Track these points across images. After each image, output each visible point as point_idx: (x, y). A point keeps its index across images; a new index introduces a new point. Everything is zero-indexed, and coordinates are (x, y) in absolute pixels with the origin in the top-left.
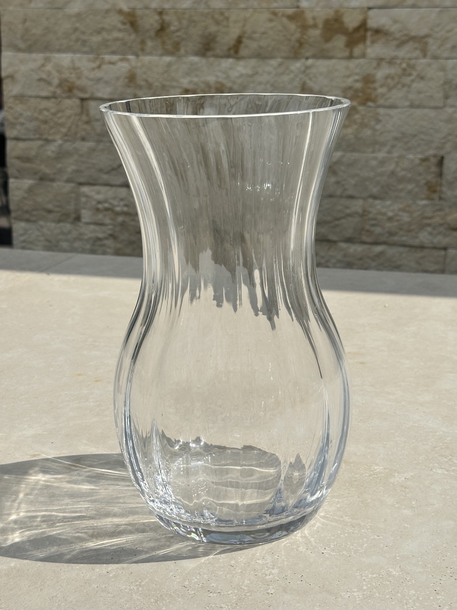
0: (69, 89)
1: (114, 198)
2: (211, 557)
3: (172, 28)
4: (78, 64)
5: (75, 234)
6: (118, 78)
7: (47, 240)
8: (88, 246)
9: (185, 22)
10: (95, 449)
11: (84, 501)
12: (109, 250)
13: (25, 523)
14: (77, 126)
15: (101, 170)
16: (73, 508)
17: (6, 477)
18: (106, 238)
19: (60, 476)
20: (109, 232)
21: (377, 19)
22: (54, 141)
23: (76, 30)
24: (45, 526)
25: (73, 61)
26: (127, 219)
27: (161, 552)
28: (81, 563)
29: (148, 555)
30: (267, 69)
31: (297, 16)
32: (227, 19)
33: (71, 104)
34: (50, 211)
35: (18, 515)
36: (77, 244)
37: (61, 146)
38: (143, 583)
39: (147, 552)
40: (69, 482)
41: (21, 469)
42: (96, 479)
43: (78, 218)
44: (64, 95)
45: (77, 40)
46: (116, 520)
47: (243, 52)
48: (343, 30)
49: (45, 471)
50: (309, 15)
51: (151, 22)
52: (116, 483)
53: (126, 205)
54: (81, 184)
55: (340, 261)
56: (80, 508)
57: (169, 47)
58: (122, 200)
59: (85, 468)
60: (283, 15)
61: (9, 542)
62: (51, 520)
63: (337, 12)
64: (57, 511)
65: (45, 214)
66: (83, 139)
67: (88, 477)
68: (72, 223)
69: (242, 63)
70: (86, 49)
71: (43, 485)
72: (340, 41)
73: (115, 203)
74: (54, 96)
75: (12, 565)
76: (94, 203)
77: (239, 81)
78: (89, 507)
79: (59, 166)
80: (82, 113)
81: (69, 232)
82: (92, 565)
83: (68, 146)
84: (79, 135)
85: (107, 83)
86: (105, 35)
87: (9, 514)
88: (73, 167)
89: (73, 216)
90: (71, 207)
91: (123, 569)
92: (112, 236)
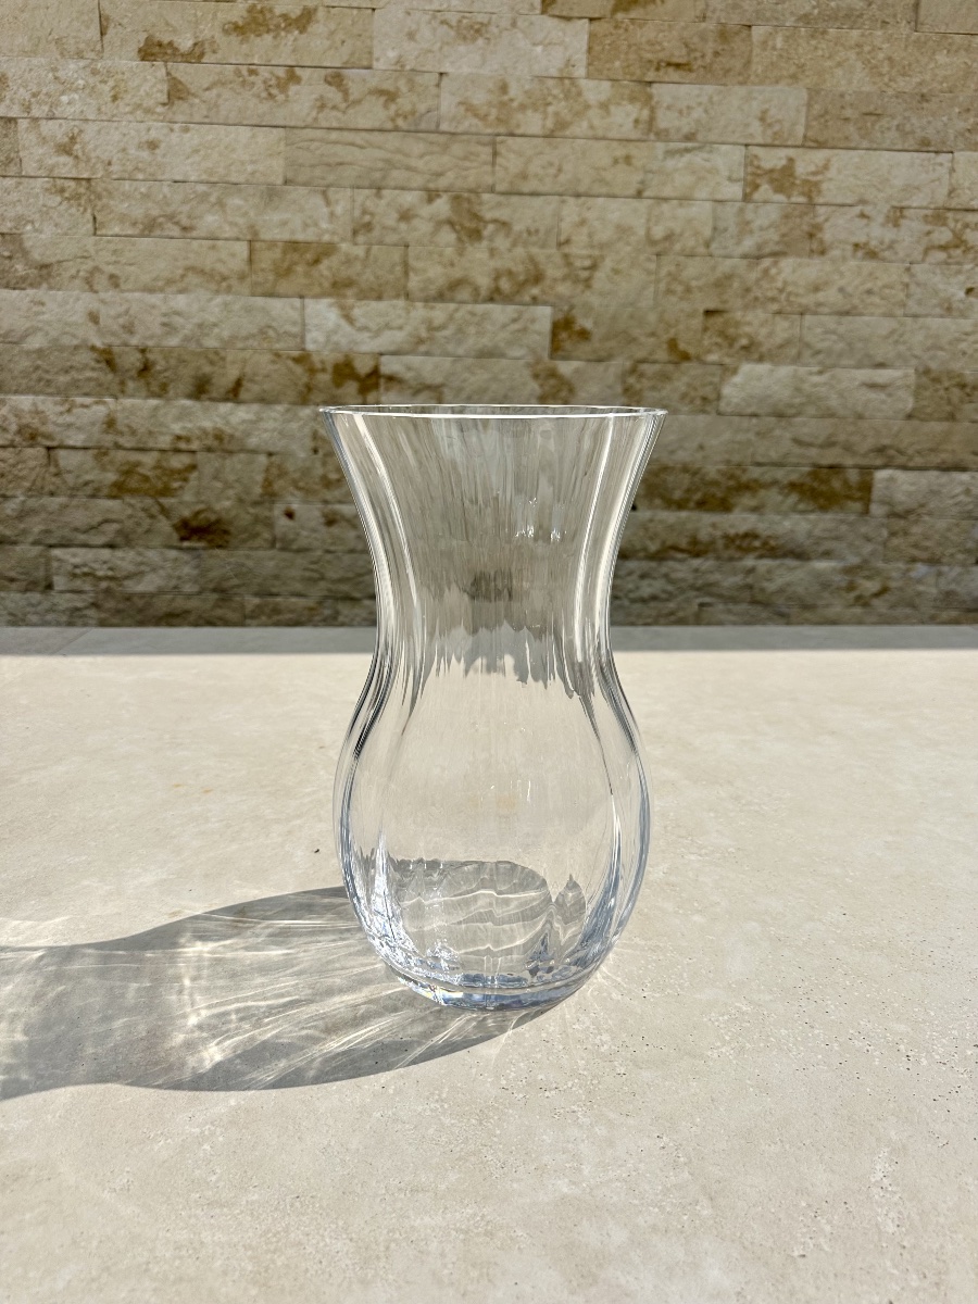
0: (32, 437)
1: (95, 561)
2: (510, 1032)
3: (158, 368)
4: (41, 408)
5: (46, 605)
6: (93, 424)
7: (11, 614)
8: (64, 618)
9: (173, 362)
10: (256, 892)
11: (285, 976)
12: (90, 622)
13: (215, 1027)
14: (44, 479)
15: (76, 530)
16: (275, 989)
17: (149, 955)
18: (86, 608)
19: (228, 942)
20: (91, 600)
21: (390, 366)
22: (14, 497)
23: (37, 368)
24: (247, 1026)
25: (34, 404)
26: (113, 584)
27: (439, 1039)
28: (336, 1080)
29: (424, 1048)
30: (273, 414)
31: (303, 359)
32: (223, 359)
33: (34, 454)
34: (12, 580)
35: (199, 1015)
36: (49, 617)
37: (24, 502)
38: (444, 1096)
39: (420, 1044)
40: (247, 949)
41: (165, 938)
42: (282, 936)
43: (49, 587)
44: (24, 443)
45: (40, 380)
46: (348, 998)
47: (243, 395)
48: (354, 375)
49: (203, 937)
50: (316, 359)
51: (132, 360)
52: (314, 939)
53: (111, 569)
54: (51, 546)
55: (365, 619)
56: (285, 987)
57: (155, 388)
58: (105, 562)
59: (259, 923)
60: (288, 357)
61: (208, 1065)
62: (253, 1015)
63: (347, 356)
64: (253, 998)
65: (6, 583)
66: (52, 494)
67: (270, 935)
68: (42, 592)
69: (243, 408)
70: (50, 390)
71: (210, 959)
72: (351, 387)
73: (96, 566)
74: (12, 445)
75: (233, 1102)
76: (69, 568)
77: (241, 427)
78: (297, 984)
79: (22, 526)
80: (49, 464)
81: (39, 603)
82: (353, 1080)
83: (32, 503)
84: (46, 489)
85: (79, 429)
86: (74, 374)
87: (185, 1016)
88: (42, 527)
89: (44, 583)
90: (41, 574)
91: (402, 1076)
92: (95, 605)
